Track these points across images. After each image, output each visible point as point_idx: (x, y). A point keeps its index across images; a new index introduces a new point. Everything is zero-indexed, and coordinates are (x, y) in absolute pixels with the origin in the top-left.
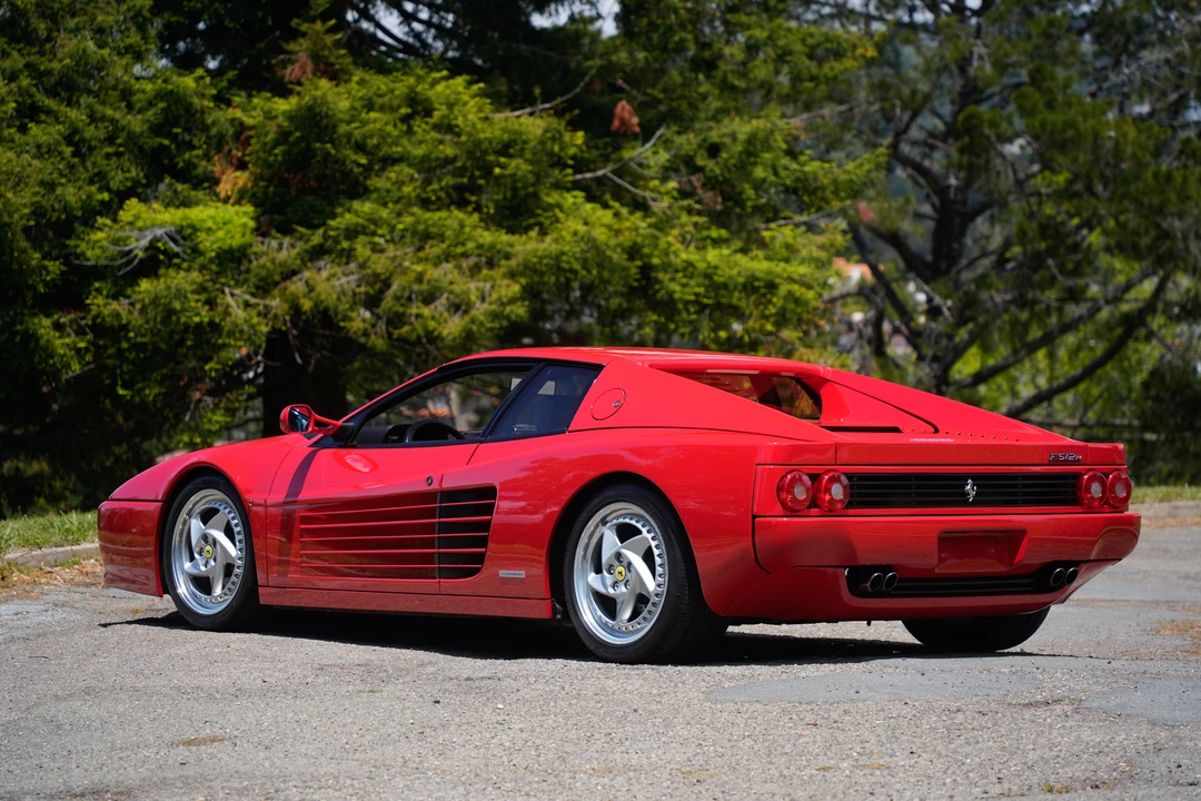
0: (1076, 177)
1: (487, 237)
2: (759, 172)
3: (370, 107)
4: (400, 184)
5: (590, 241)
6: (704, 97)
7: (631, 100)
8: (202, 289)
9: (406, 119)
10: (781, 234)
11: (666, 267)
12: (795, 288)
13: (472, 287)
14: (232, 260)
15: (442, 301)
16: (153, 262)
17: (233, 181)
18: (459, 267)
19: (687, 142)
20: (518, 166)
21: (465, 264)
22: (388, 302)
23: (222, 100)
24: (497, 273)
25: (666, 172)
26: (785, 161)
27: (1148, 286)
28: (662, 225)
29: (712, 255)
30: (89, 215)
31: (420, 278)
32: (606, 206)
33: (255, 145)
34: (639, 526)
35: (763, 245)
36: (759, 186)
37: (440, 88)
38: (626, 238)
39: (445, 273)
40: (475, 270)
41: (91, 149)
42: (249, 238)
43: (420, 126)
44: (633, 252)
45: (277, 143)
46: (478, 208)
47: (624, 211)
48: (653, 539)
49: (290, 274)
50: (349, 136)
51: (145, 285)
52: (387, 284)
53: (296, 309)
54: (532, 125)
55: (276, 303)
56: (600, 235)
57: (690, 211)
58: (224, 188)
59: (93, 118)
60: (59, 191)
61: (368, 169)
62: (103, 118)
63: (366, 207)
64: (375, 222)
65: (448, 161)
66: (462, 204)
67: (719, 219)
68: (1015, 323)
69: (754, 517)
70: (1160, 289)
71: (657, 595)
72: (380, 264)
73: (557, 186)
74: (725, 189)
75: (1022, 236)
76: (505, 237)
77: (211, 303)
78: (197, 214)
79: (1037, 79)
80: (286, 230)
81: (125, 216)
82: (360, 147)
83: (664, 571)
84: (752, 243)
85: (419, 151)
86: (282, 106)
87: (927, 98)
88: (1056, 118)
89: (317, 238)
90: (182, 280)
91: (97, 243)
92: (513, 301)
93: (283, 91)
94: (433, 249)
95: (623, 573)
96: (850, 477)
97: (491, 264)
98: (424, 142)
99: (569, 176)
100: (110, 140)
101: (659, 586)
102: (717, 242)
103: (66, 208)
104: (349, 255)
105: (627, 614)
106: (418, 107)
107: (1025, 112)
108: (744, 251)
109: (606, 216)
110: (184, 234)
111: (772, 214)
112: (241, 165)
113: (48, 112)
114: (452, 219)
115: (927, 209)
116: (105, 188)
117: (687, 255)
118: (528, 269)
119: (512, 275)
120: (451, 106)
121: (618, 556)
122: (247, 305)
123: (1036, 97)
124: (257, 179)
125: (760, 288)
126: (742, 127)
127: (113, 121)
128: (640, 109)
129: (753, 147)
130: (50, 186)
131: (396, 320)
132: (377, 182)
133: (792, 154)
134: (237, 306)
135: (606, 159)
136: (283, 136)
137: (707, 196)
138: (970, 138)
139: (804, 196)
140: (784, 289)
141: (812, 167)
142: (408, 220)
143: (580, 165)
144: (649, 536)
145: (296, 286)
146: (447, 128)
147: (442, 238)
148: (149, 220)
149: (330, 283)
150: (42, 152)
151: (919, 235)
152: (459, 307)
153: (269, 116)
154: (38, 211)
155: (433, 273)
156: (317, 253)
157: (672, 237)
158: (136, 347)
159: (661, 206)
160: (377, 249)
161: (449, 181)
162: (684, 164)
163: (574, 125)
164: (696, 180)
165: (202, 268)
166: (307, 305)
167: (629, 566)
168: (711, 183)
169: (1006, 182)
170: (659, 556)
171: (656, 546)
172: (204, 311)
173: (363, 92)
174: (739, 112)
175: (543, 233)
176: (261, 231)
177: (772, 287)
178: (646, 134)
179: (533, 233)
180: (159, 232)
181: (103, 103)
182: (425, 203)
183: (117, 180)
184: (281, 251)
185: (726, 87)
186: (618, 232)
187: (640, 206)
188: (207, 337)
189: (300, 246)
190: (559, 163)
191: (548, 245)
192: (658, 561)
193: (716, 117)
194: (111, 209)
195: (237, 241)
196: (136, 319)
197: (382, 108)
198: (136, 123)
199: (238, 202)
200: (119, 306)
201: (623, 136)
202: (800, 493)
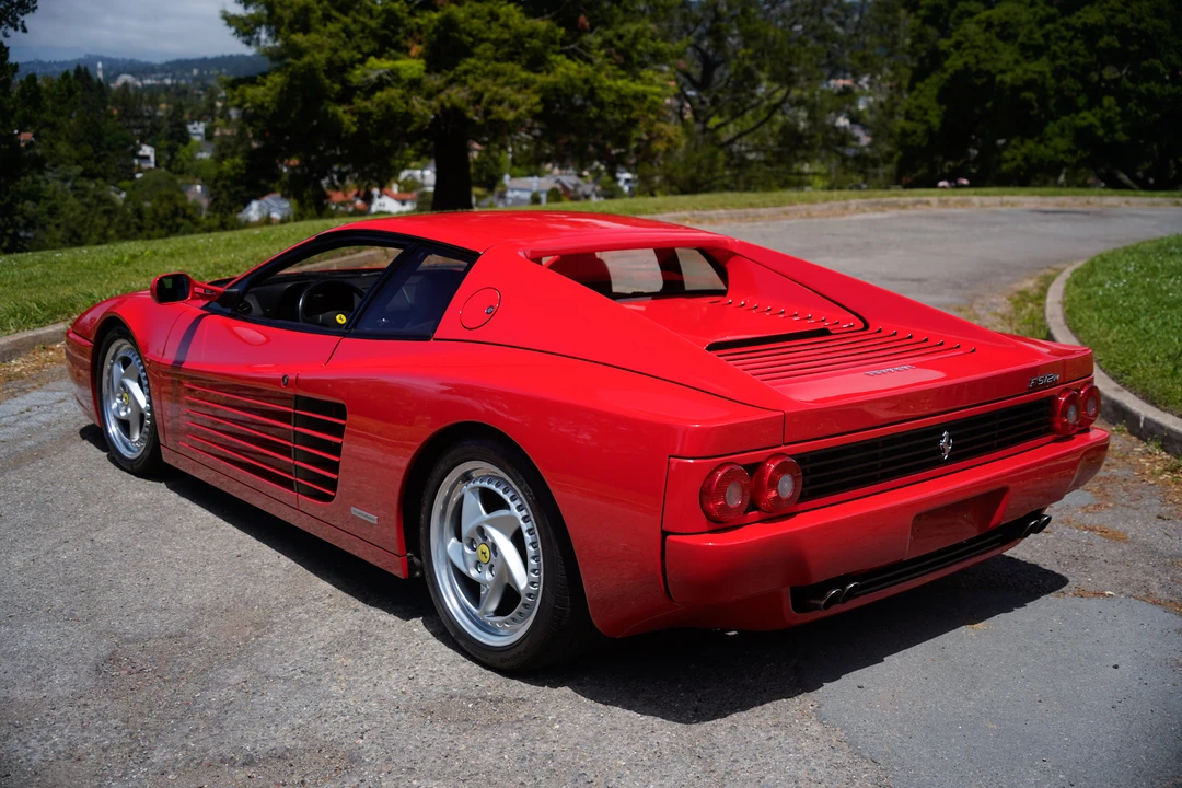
0: (757, 51)
1: (524, 75)
2: (640, 47)
3: (473, 16)
4: (485, 50)
5: (567, 76)
6: (616, 15)
7: (586, 15)
8: (402, 97)
9: (489, 22)
10: (648, 73)
11: (601, 88)
12: (656, 98)
13: (519, 97)
14: (415, 84)
15: (506, 105)
16: (381, 84)
17: (416, 49)
18: (512, 88)
19: (609, 34)
20: (536, 43)
21: (516, 87)
22: (483, 103)
23: (412, 14)
24: (529, 91)
25: (601, 47)
26: (650, 42)
27: (783, 91)
28: (598, 70)
29: (620, 83)
30: (352, 64)
31: (496, 93)
32: (574, 61)
33: (425, 34)
34: (507, 498)
35: (640, 78)
36: (640, 53)
37: (504, 9)
38: (583, 75)
39: (507, 91)
40: (519, 91)
41: (354, 35)
42: (423, 74)
43: (494, 25)
44: (586, 81)
45: (434, 32)
46: (520, 62)
47: (582, 63)
48: (525, 519)
49: (440, 91)
50: (464, 29)
51: (378, 94)
52: (482, 95)
53: (442, 106)
54: (542, 24)
55: (434, 103)
56: (572, 73)
57: (610, 63)
58: (413, 53)
59: (355, 21)
60: (339, 53)
61: (473, 45)
62: (360, 21)
63: (472, 61)
64: (477, 68)
65: (505, 41)
66: (513, 60)
67: (622, 67)
68: (733, 107)
69: (665, 534)
70: (788, 93)
71: (529, 595)
72: (478, 87)
73: (554, 52)
74: (626, 54)
75: (736, 73)
76: (532, 75)
77: (407, 103)
78: (399, 63)
79: (744, 12)
80: (438, 71)
81: (368, 64)
82: (469, 34)
83: (539, 565)
84: (636, 77)
85: (493, 36)
86: (435, 16)
87: (701, 20)
88: (751, 28)
89: (451, 75)
90: (394, 92)
91: (357, 75)
92: (537, 104)
93: (436, 10)
94: (501, 80)
95: (488, 554)
96: (801, 459)
97: (527, 87)
98: (495, 32)
99: (557, 48)
100: (363, 31)
101: (532, 584)
102: (622, 77)
103: (343, 61)
104: (464, 83)
105: (493, 606)
106: (494, 17)
107: (739, 26)
108: (633, 81)
109: (575, 66)
110: (393, 73)
111: (643, 65)
112: (420, 43)
113: (336, 18)
114: (508, 67)
115: (700, 64)
116: (360, 52)
117: (609, 83)
118: (542, 89)
119: (536, 92)
120: (507, 16)
121: (481, 531)
122: (423, 104)
123: (743, 19)
124: (426, 48)
125: (640, 97)
126: (633, 27)
127: (363, 23)
128: (590, 19)
129: (637, 36)
130: (335, 51)
131: (487, 112)
132: (478, 50)
133: (653, 39)
134: (417, 102)
135: (574, 41)
136: (436, 30)
137: (618, 57)
138: (717, 35)
139: (658, 57)
140: (650, 98)
141: (661, 45)
142: (490, 67)
143: (563, 42)
144: (520, 515)
145: (443, 96)
146: (505, 26)
147: (504, 74)
148: (378, 66)
149: (457, 95)
150: (331, 35)
151: (696, 72)
152: (513, 106)
153: (431, 21)
154: (330, 62)
155: (502, 91)
156: (451, 82)
157: (602, 75)
158: (376, 122)
159: (598, 61)
160: (476, 80)
161: (506, 50)
162: (607, 43)
163: (560, 25)
164: (613, 50)
165: (403, 88)
166: (448, 105)
167: (494, 548)
168: (619, 52)
169: (730, 52)
170: (532, 544)
171: (529, 531)
172: (404, 106)
173: (470, 10)
174: (631, 21)
175: (548, 73)
176: (428, 71)
177: (645, 97)
178: (591, 30)
179: (545, 73)
180: (381, 72)
181: (359, 14)
182: (497, 60)
183: (366, 49)
184: (435, 81)
185: (626, 11)
186: (579, 73)
187: (589, 61)
188: (407, 117)
189: (444, 79)
190: (553, 42)
191: (551, 78)
192: (530, 549)
193: (622, 23)
194: (362, 61)
195: (416, 75)
196: (373, 109)
197: (479, 18)
198: (373, 24)
199: (419, 58)
200: (367, 104)
201: (582, 31)
202: (734, 498)
